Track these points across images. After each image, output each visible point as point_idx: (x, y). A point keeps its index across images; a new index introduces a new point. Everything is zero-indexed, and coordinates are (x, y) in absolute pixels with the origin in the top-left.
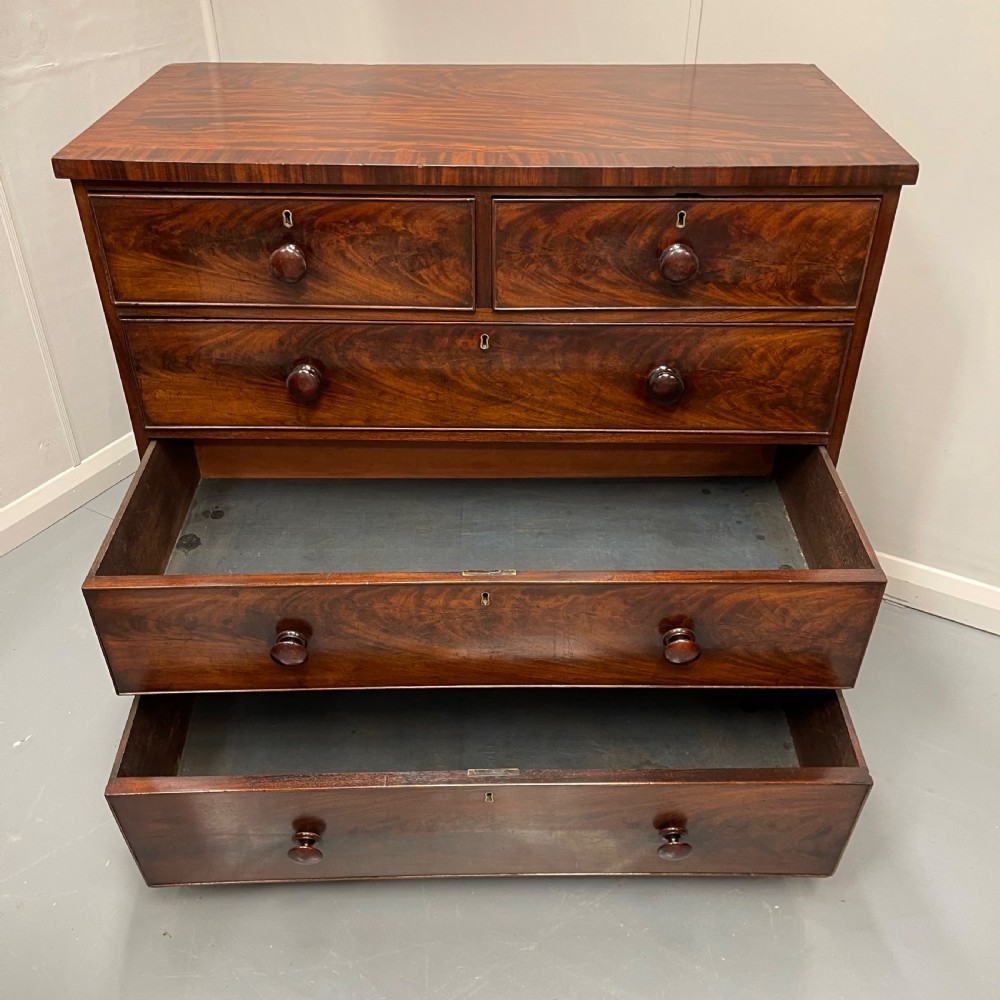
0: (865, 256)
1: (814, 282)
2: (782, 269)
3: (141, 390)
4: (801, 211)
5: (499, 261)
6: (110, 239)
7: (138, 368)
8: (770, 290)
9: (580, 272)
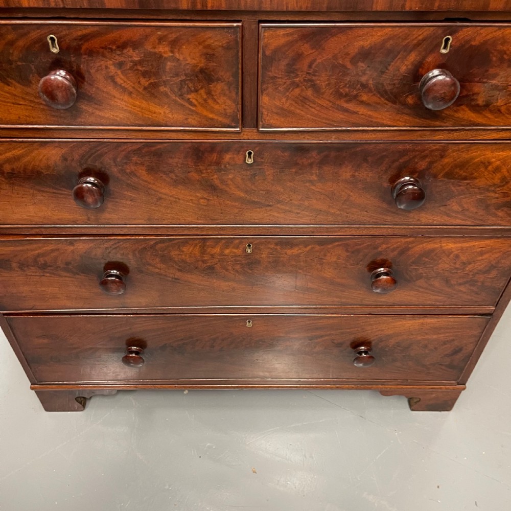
5: (265, 86)
9: (341, 96)
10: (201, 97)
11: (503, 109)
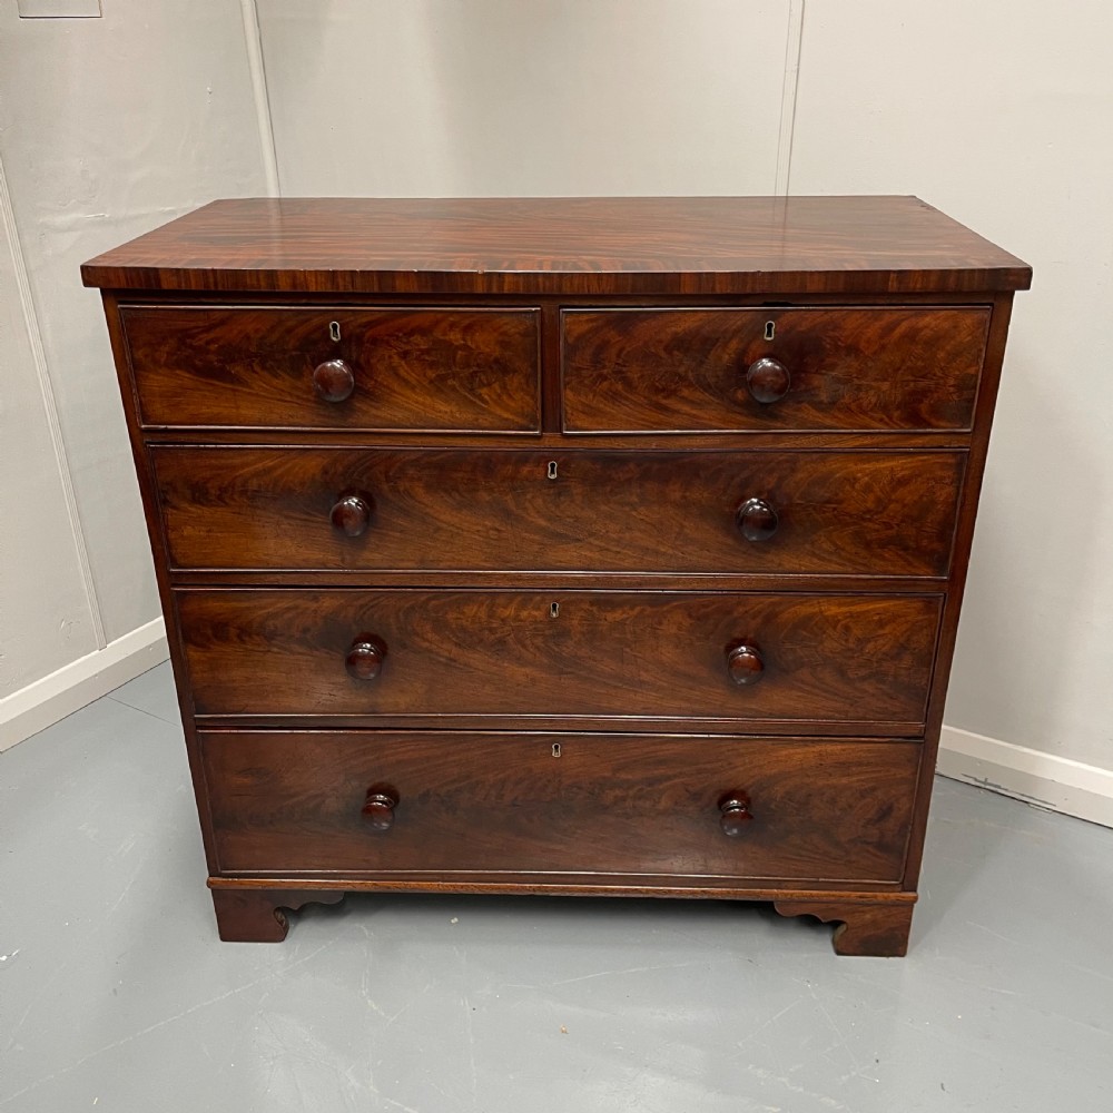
0: (978, 371)
1: (921, 402)
2: (885, 386)
3: (167, 527)
4: (903, 320)
5: (567, 379)
6: (139, 354)
7: (165, 502)
8: (871, 410)
9: (658, 391)
10: (495, 392)
11: (853, 406)
